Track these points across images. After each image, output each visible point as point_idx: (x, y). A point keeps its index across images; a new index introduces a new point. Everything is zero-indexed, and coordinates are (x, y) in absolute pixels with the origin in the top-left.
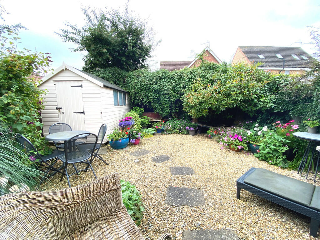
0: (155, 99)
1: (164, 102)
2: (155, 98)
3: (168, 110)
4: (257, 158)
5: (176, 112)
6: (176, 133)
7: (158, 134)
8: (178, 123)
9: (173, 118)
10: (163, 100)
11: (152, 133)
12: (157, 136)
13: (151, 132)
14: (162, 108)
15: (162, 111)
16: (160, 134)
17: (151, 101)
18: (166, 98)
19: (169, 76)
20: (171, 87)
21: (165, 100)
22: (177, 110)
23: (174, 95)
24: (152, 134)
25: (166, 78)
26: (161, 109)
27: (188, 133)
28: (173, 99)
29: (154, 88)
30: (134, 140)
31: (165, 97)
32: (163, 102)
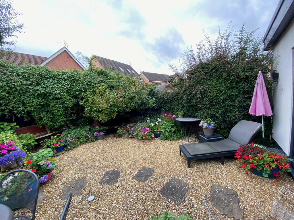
0: (40, 107)
1: (56, 109)
2: (38, 105)
3: (62, 118)
4: (162, 139)
5: (73, 119)
6: (82, 143)
7: (61, 153)
8: (82, 131)
9: (69, 127)
10: (53, 107)
11: (51, 154)
12: (60, 156)
13: (49, 155)
14: (52, 117)
15: (51, 121)
16: (64, 152)
17: (33, 110)
18: (59, 103)
19: (54, 75)
20: (64, 89)
21: (57, 106)
22: (74, 116)
23: (70, 99)
24: (52, 157)
25: (51, 77)
26: (50, 119)
27: (97, 138)
28: (69, 104)
29: (38, 90)
30: (46, 175)
31: (57, 102)
32: (53, 109)
